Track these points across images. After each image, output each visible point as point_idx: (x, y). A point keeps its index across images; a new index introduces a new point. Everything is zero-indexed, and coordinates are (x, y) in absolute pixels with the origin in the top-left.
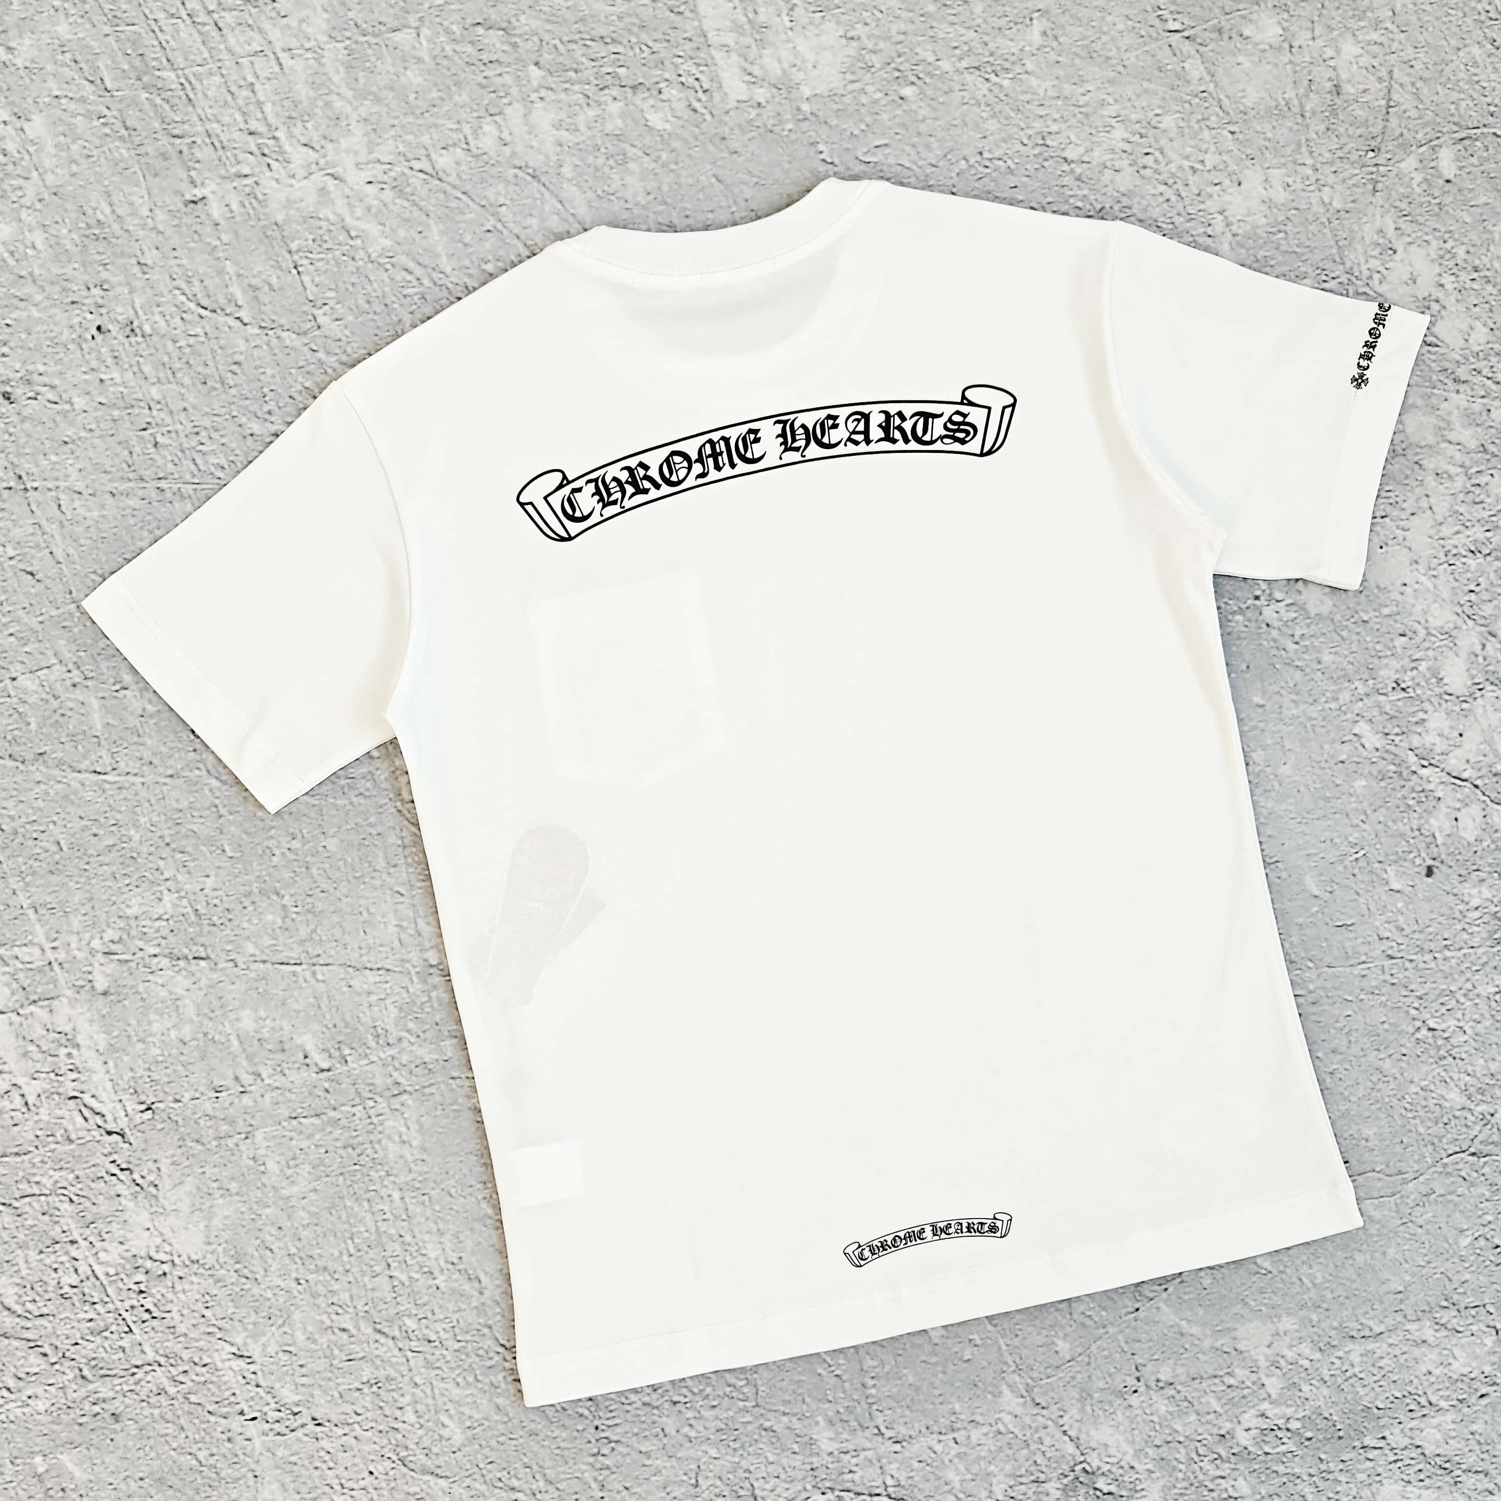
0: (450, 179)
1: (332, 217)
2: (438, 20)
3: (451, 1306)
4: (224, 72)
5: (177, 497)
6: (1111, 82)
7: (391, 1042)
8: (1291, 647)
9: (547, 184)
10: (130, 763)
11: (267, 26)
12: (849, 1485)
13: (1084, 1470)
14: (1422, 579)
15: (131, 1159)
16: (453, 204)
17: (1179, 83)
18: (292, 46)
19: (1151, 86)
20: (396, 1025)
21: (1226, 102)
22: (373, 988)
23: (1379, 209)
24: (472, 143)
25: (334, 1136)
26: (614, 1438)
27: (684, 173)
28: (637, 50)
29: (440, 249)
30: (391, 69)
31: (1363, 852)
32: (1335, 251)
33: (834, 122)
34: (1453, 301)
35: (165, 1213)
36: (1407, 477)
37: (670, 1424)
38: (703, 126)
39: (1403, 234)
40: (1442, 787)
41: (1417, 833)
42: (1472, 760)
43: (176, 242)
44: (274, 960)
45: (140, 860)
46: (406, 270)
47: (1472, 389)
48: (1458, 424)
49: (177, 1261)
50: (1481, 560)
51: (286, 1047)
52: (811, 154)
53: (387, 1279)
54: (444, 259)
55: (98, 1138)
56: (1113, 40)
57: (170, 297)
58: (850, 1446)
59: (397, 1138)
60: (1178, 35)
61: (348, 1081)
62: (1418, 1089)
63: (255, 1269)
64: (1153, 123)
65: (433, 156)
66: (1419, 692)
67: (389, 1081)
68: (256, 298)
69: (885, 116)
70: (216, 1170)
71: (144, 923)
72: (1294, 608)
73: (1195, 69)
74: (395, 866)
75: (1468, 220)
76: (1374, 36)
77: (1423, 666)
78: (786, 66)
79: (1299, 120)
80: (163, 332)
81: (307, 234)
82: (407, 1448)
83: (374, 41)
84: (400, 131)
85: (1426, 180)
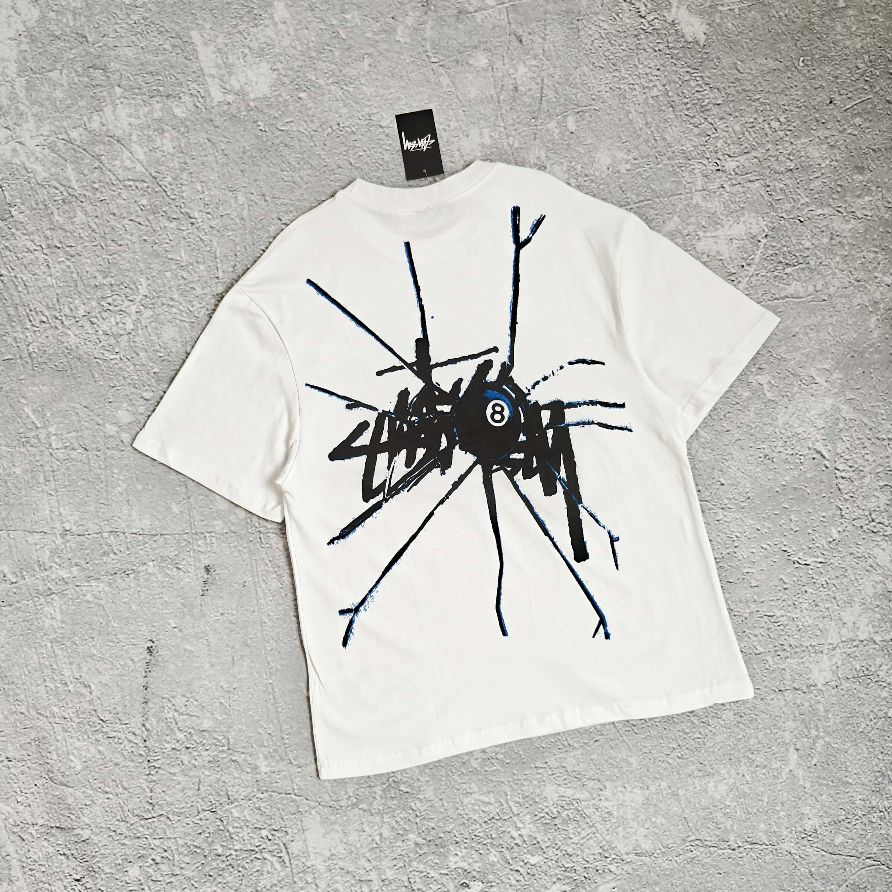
0: (77, 143)
1: (18, 163)
2: (71, 66)
3: (76, 701)
6: (403, 88)
7: (46, 568)
9: (124, 144)
12: (275, 789)
13: (394, 781)
16: (78, 155)
17: (436, 87)
19: (424, 89)
20: (49, 560)
21: (460, 96)
22: (38, 542)
23: (537, 147)
24: (88, 125)
25: (18, 616)
26: (157, 766)
27: (192, 137)
28: (169, 78)
29: (72, 177)
30: (48, 90)
33: (266, 111)
37: (185, 758)
38: (202, 114)
39: (549, 159)
46: (56, 188)
52: (255, 126)
54: (74, 182)
56: (404, 67)
58: (276, 769)
59: (49, 616)
60: (437, 64)
61: (25, 588)
65: (69, 132)
67: (46, 588)
69: (291, 107)
73: (445, 81)
75: (582, 151)
76: (534, 62)
78: (242, 84)
79: (497, 104)
81: (6, 171)
82: (53, 772)
83: (40, 76)
84: (52, 120)
85: (561, 132)
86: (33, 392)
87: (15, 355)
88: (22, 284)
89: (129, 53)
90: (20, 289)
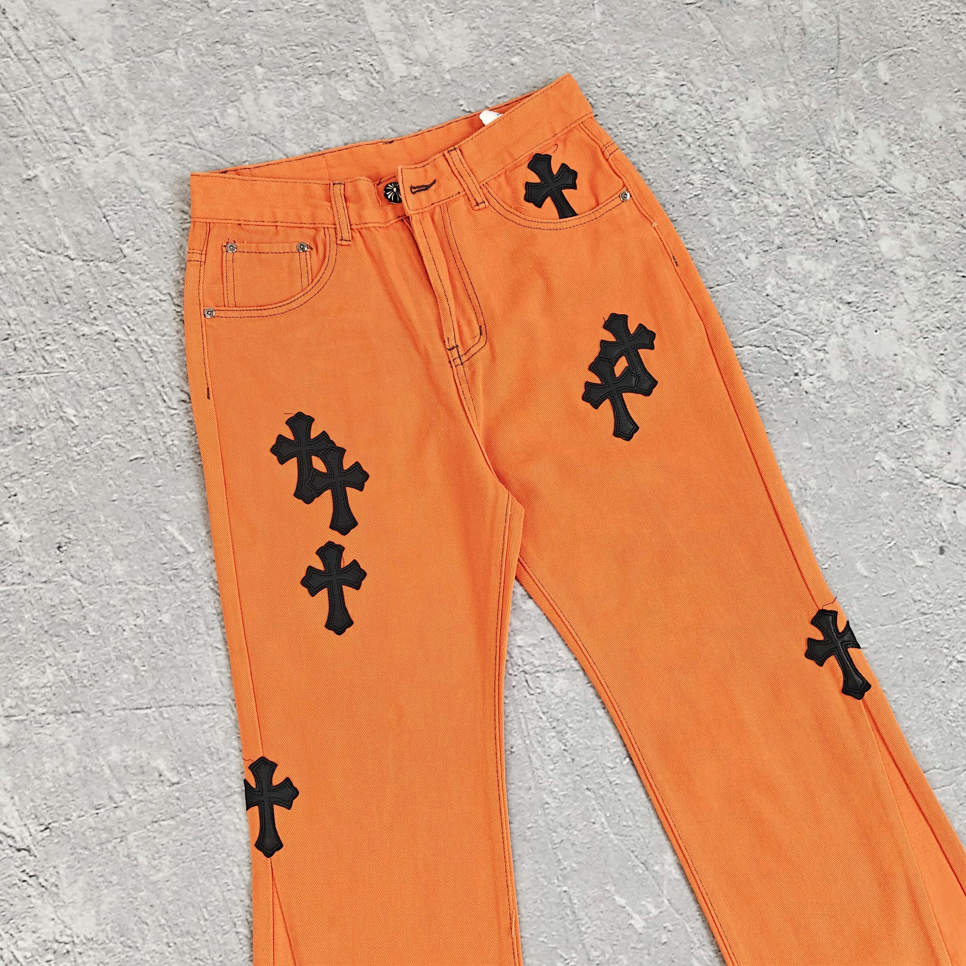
0: (208, 147)
1: (127, 180)
2: (189, 42)
4: (43, 90)
5: (34, 384)
6: (652, 40)
7: (222, 757)
8: (824, 405)
9: (275, 144)
10: (15, 576)
11: (70, 57)
14: (907, 350)
15: (37, 868)
16: (211, 164)
17: (696, 37)
18: (89, 68)
19: (680, 41)
20: (224, 744)
21: (731, 47)
22: (205, 719)
23: (842, 107)
24: (221, 122)
25: (186, 832)
27: (369, 128)
28: (328, 50)
30: (160, 77)
31: (893, 542)
32: (817, 137)
33: (468, 85)
34: (900, 162)
35: (65, 906)
36: (886, 282)
39: (860, 122)
40: (941, 491)
41: (929, 524)
42: (960, 470)
43: (19, 208)
44: (131, 707)
45: (27, 646)
46: (183, 212)
47: (922, 219)
48: (915, 244)
49: (77, 941)
50: (945, 333)
51: (146, 769)
52: (455, 106)
53: (234, 934)
55: (11, 855)
56: (650, 13)
57: (17, 246)
59: (232, 828)
60: (693, 6)
61: (193, 789)
62: (957, 706)
63: (135, 940)
64: (684, 64)
65: (194, 133)
66: (916, 427)
67: (223, 786)
68: (79, 241)
69: (502, 77)
70: (100, 868)
71: (33, 691)
72: (823, 379)
73: (707, 27)
74: (213, 629)
75: (902, 108)
77: (916, 409)
78: (431, 50)
79: (781, 54)
80: (14, 270)
81: (111, 194)
83: (147, 60)
84: (170, 119)
85: (871, 84)
86: (178, 502)
87: (146, 452)
88: (148, 350)
89: (269, 18)
90: (145, 358)
